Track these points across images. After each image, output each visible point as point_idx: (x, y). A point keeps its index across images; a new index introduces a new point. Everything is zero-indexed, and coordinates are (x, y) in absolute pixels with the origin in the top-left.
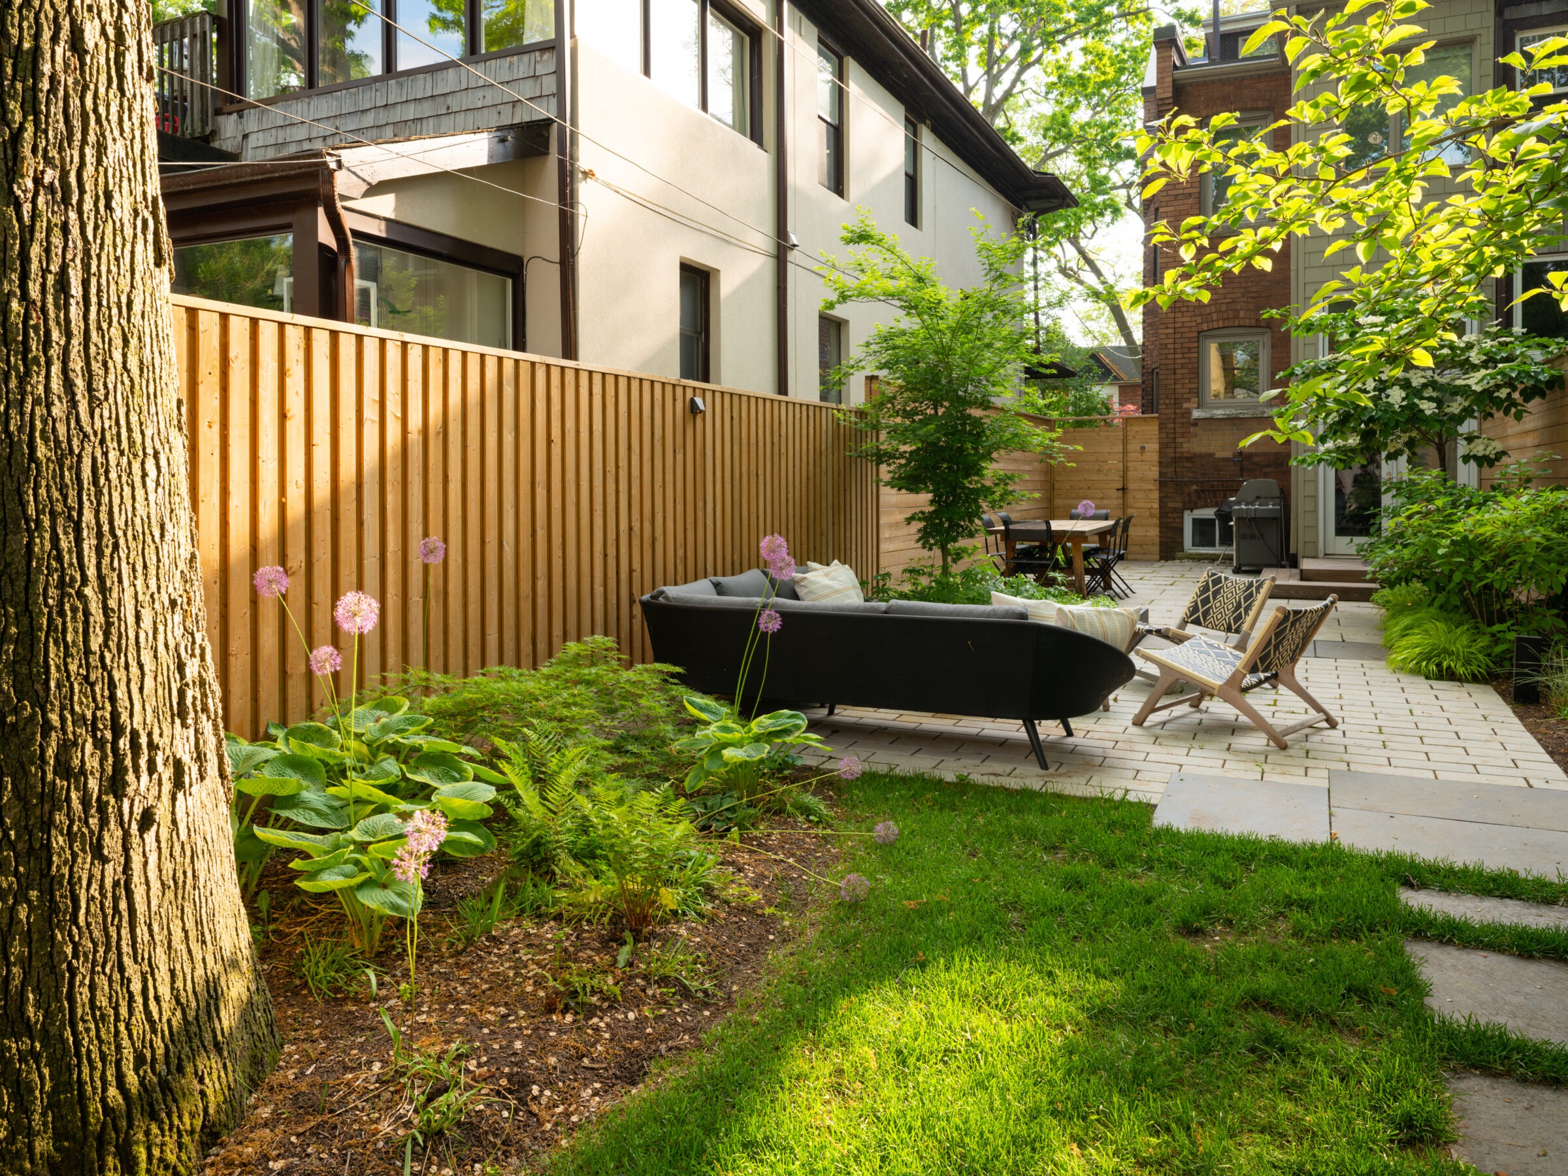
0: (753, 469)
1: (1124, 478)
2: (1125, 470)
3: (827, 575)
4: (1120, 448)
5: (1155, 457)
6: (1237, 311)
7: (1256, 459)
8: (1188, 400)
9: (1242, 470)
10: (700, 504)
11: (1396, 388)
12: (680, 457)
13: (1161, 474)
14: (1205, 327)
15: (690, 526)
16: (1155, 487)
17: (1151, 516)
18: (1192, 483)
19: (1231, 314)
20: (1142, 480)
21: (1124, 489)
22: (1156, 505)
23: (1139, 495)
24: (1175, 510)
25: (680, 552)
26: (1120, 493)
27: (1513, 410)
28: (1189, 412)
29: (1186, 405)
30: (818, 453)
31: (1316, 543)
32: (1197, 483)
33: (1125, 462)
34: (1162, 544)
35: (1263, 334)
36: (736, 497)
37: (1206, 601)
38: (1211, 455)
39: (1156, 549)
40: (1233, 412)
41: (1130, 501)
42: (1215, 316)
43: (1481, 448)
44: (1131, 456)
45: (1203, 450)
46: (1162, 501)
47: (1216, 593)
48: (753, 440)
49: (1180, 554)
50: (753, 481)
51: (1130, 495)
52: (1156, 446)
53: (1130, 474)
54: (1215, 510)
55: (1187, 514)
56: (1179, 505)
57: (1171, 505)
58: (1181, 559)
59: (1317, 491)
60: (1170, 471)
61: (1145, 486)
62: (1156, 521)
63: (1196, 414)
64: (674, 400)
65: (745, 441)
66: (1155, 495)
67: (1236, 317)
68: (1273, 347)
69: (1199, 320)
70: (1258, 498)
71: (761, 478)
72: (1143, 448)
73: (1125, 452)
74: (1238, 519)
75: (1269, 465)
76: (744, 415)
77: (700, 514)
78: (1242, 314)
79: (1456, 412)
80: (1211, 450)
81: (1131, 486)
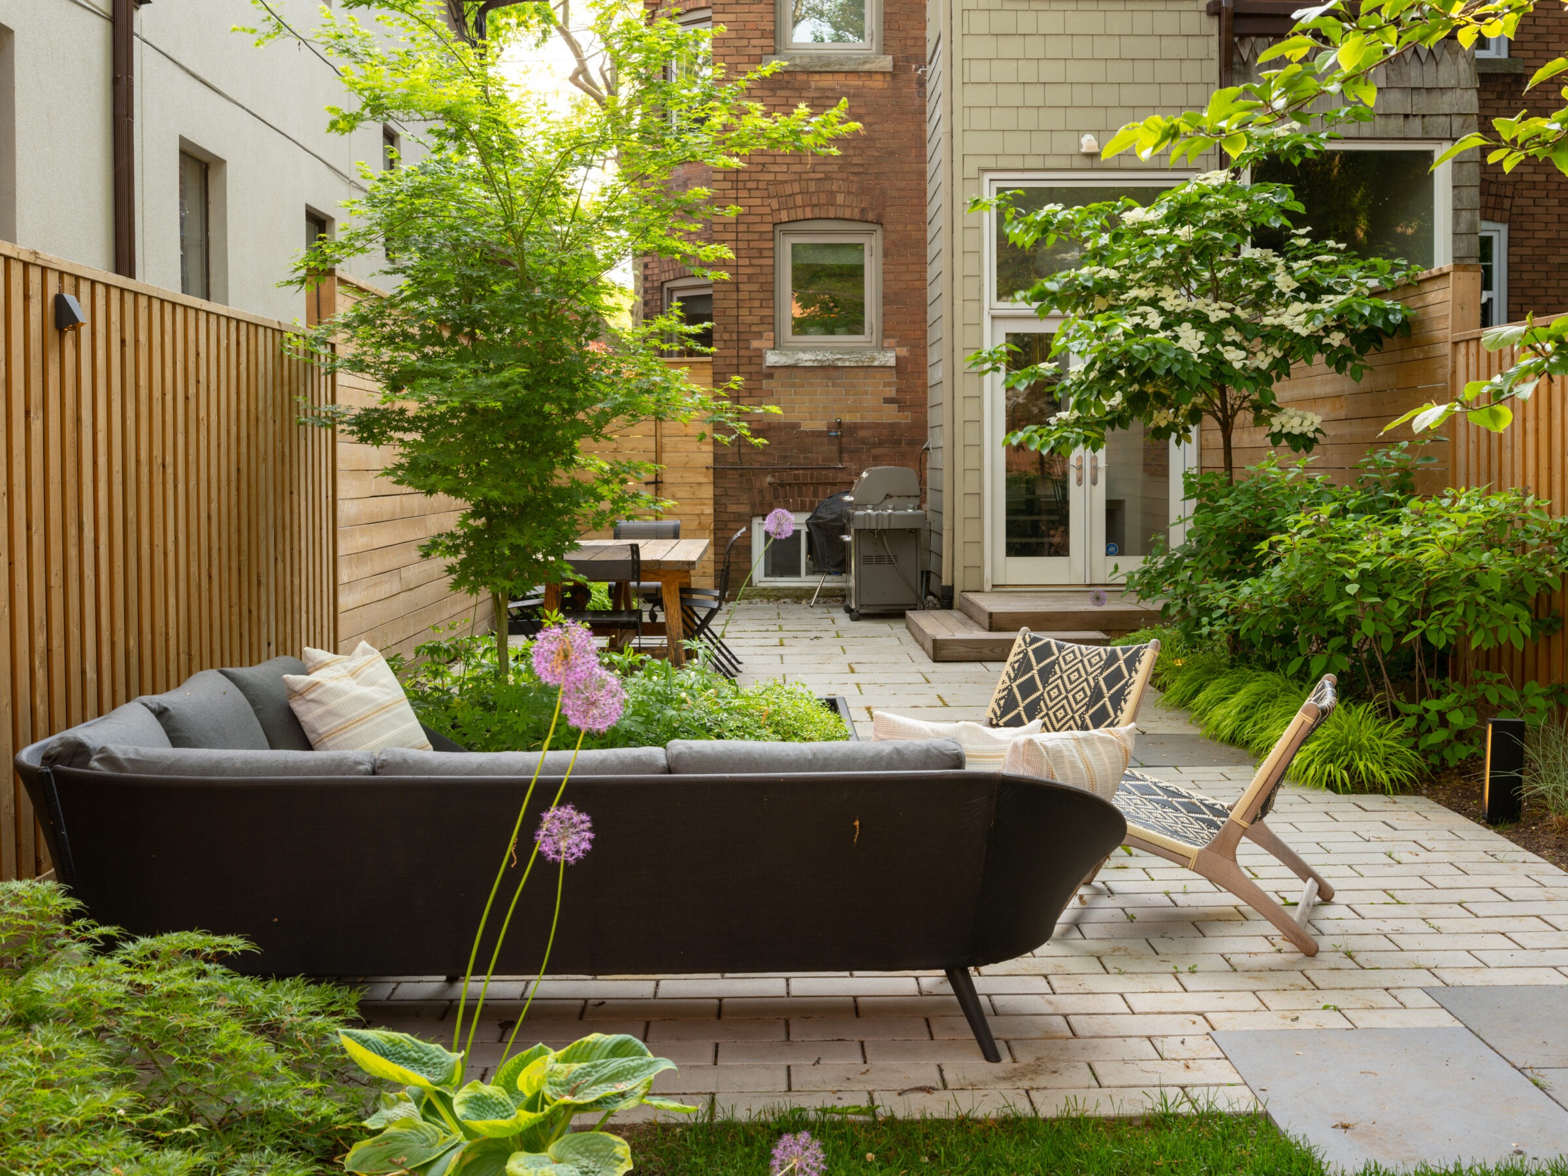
0: (157, 452)
1: (658, 464)
2: (659, 450)
3: (353, 674)
5: (707, 429)
6: (832, 194)
7: (862, 433)
8: (759, 335)
9: (841, 451)
10: (72, 531)
11: (1186, 326)
12: (37, 426)
13: (715, 457)
14: (784, 216)
15: (56, 581)
16: (707, 478)
17: (702, 527)
18: (764, 471)
19: (823, 199)
20: (686, 467)
21: (655, 482)
22: (709, 510)
23: (682, 493)
24: (738, 517)
25: (40, 641)
26: (650, 487)
27: (1349, 365)
28: (760, 355)
29: (755, 344)
30: (254, 420)
31: (980, 568)
32: (773, 472)
33: (657, 437)
35: (870, 233)
36: (131, 513)
37: (1028, 688)
38: (795, 426)
40: (829, 356)
42: (799, 200)
43: (1296, 421)
44: (668, 428)
45: (782, 418)
46: (717, 502)
47: (1046, 673)
48: (157, 394)
49: (745, 590)
50: (158, 479)
51: (667, 492)
53: (667, 458)
55: (757, 521)
56: (744, 509)
57: (732, 508)
58: (747, 598)
59: (981, 486)
60: (730, 451)
61: (691, 477)
63: (771, 358)
64: (26, 297)
65: (144, 392)
66: (708, 492)
67: (832, 203)
68: (886, 253)
69: (775, 206)
70: (888, 496)
71: (170, 470)
73: (659, 420)
74: (858, 531)
75: (881, 444)
76: (143, 338)
77: (73, 552)
78: (840, 198)
79: (1264, 366)
80: (793, 418)
81: (669, 477)
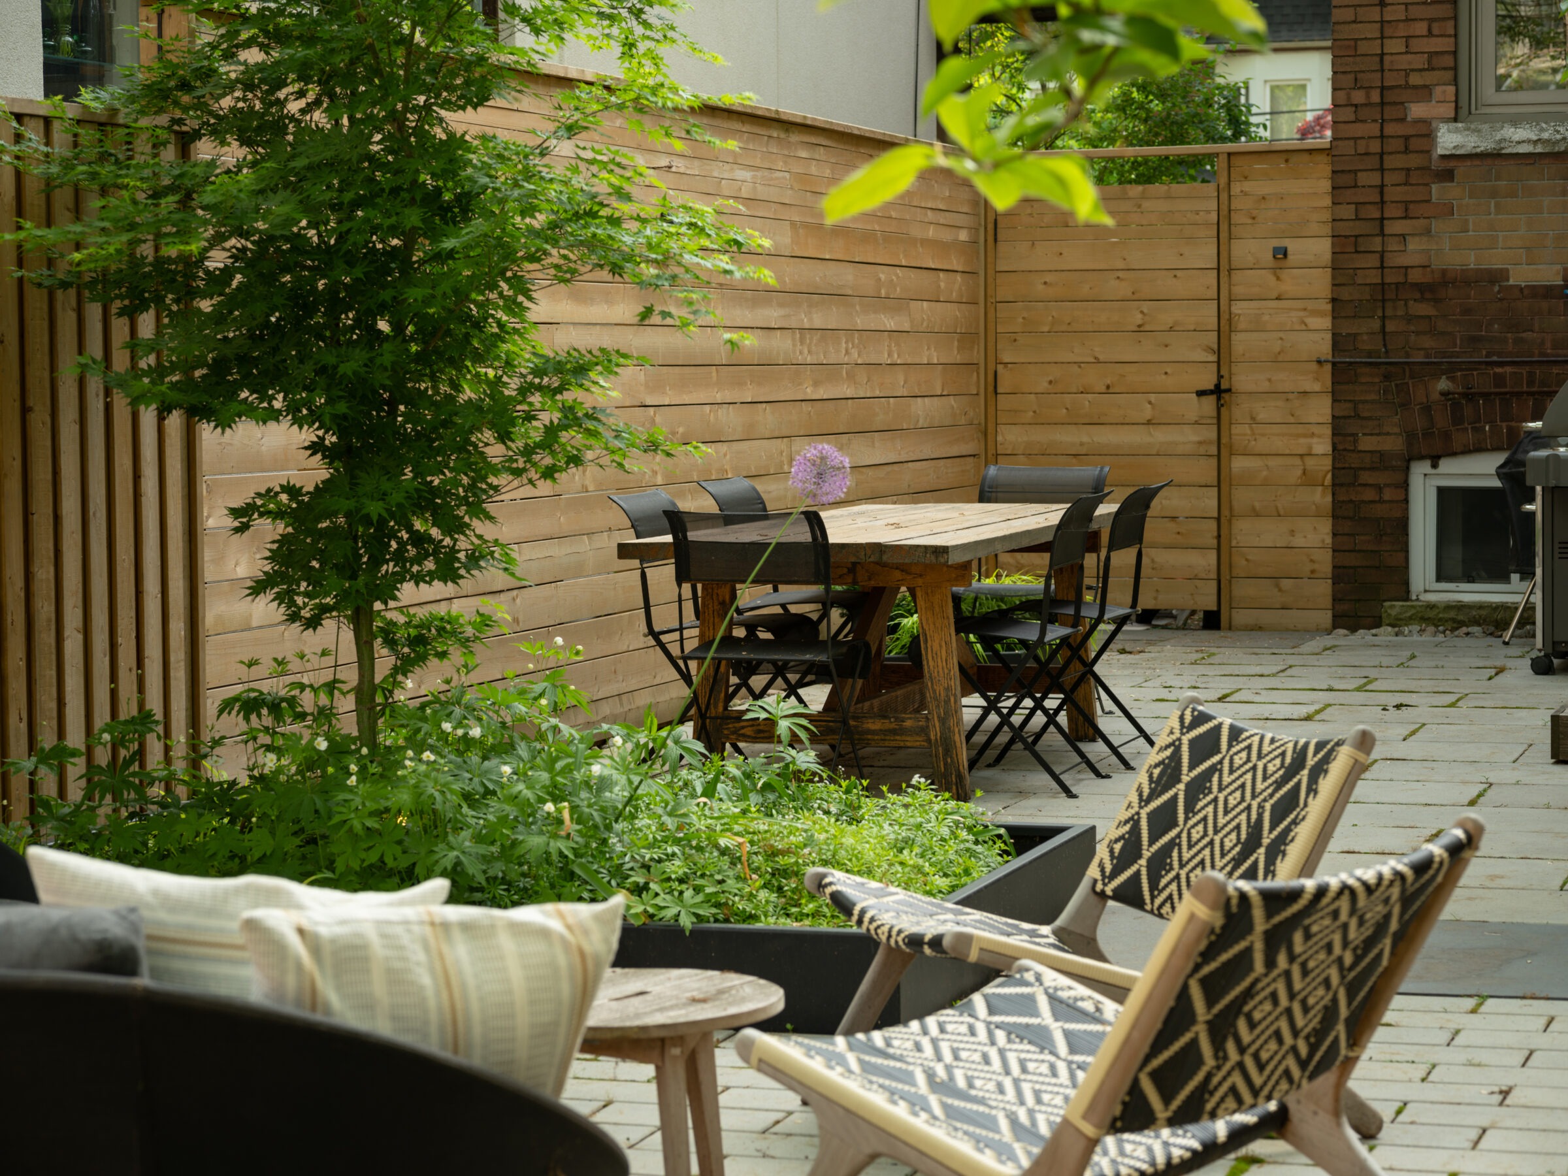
1: (1222, 353)
2: (1225, 328)
4: (1206, 253)
5: (1320, 283)
8: (1425, 92)
13: (1338, 342)
16: (1319, 382)
17: (1308, 481)
18: (1434, 369)
20: (1277, 360)
21: (1219, 392)
22: (1322, 446)
23: (1268, 411)
24: (1381, 461)
26: (1209, 403)
28: (1429, 136)
29: (1417, 110)
32: (1450, 370)
33: (1222, 300)
34: (1339, 575)
37: (1163, 820)
38: (1496, 277)
39: (1324, 589)
40: (1564, 132)
41: (1240, 432)
44: (1243, 282)
45: (1471, 260)
46: (1340, 430)
47: (1198, 788)
49: (1395, 608)
51: (1240, 410)
52: (1322, 248)
53: (1241, 342)
54: (1500, 458)
55: (1419, 471)
56: (1393, 444)
57: (1368, 443)
58: (1397, 623)
60: (1366, 327)
61: (1286, 381)
62: (1322, 498)
63: (1449, 139)
66: (1321, 410)
72: (1281, 254)
73: (1223, 268)
74: (1550, 492)
80: (1495, 260)
81: (1243, 380)
